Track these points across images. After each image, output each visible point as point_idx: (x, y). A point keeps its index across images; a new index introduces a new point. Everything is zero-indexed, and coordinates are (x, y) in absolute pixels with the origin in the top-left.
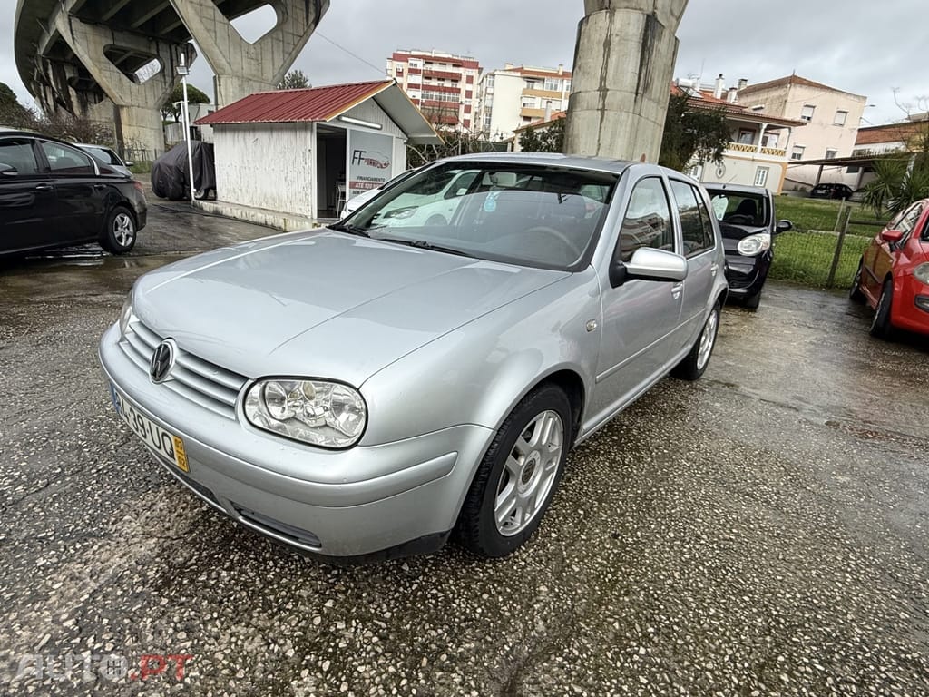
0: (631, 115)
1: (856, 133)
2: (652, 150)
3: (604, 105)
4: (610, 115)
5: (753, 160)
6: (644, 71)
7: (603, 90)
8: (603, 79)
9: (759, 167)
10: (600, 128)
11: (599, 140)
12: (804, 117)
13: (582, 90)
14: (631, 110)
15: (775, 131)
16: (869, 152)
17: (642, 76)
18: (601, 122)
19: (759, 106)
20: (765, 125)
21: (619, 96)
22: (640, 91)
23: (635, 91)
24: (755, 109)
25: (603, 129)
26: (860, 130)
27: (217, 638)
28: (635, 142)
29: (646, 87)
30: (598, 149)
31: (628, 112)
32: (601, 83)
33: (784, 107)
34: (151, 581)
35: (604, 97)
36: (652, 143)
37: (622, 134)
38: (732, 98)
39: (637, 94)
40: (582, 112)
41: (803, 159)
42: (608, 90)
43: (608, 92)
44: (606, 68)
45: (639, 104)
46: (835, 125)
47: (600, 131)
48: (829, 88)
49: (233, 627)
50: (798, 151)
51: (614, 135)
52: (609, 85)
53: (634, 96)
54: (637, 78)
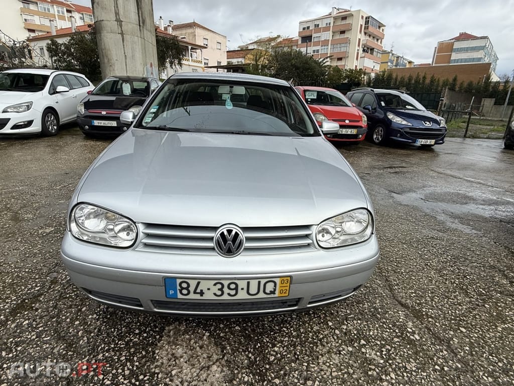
0: (140, 38)
1: (226, 53)
2: (154, 60)
3: (122, 31)
4: (127, 37)
5: (189, 65)
6: (140, 12)
7: (119, 21)
8: (117, 14)
9: (193, 69)
10: (124, 45)
11: (125, 53)
12: (204, 44)
13: (104, 19)
14: (139, 36)
15: (194, 51)
16: (232, 63)
17: (140, 15)
18: (123, 43)
19: (183, 37)
20: (190, 47)
21: (130, 26)
22: (141, 24)
23: (138, 24)
24: (182, 38)
25: (125, 46)
26: (227, 52)
27: (322, 370)
28: (146, 55)
29: (143, 23)
30: (126, 59)
31: (138, 36)
32: (116, 16)
33: (195, 39)
34: (253, 381)
35: (121, 26)
36: (153, 56)
37: (137, 50)
38: (170, 31)
39: (140, 26)
40: (108, 34)
41: (209, 66)
42: (122, 21)
43: (123, 23)
44: (117, 7)
45: (142, 32)
46: (217, 49)
47: (124, 48)
48: (211, 31)
49: (320, 361)
50: (206, 62)
51: (133, 50)
52: (122, 18)
53: (139, 27)
54: (137, 15)
